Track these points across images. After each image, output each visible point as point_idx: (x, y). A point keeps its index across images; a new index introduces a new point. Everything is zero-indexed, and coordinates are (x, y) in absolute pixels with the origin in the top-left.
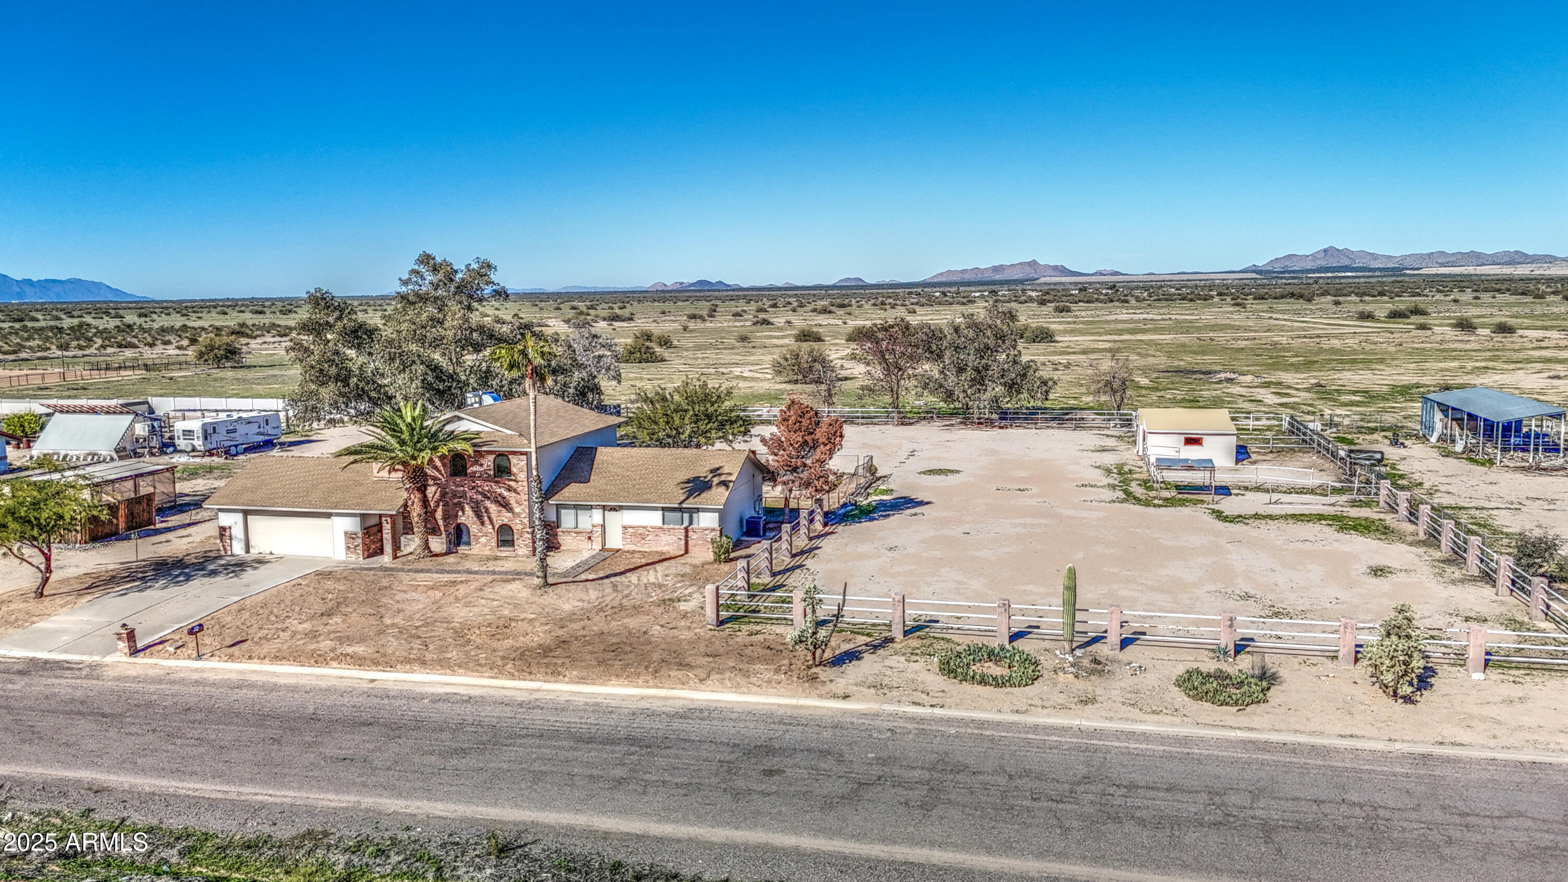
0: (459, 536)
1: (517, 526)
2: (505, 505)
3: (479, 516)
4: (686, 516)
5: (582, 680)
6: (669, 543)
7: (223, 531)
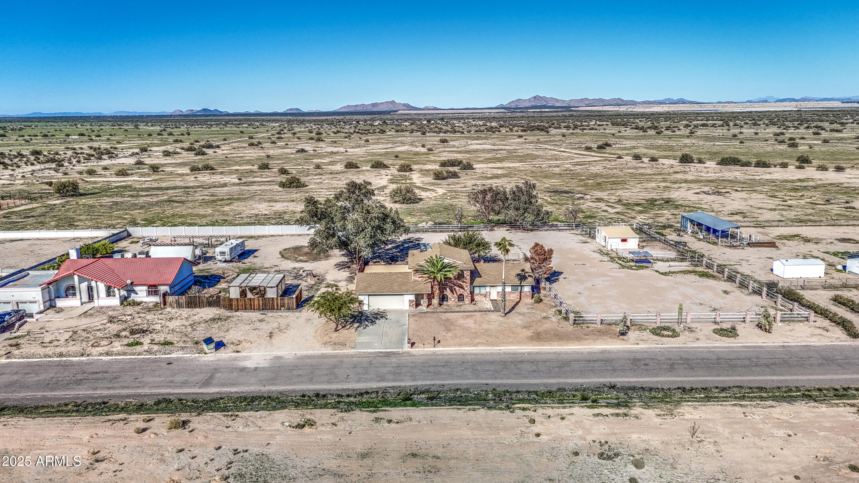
0: (443, 298)
1: (465, 294)
2: (462, 287)
3: (452, 291)
4: (519, 288)
6: (514, 297)
7: (361, 302)
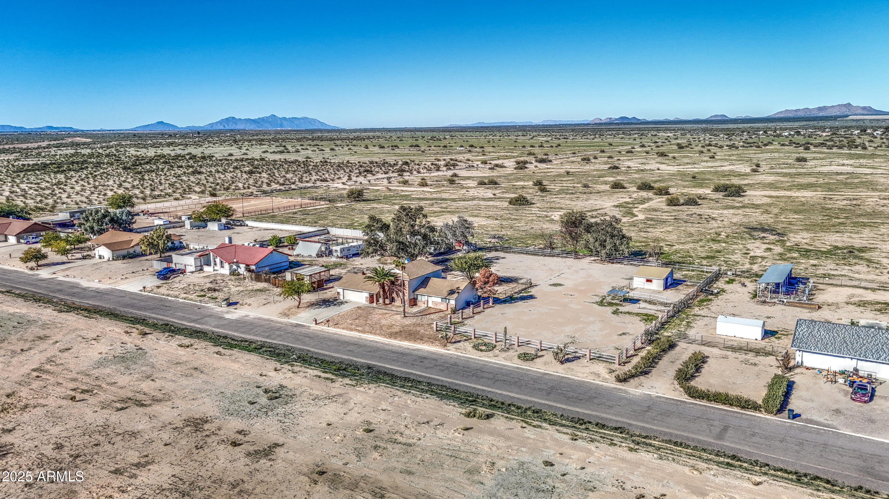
0: (393, 300)
1: (406, 299)
2: (403, 293)
3: (397, 295)
4: (447, 300)
5: (400, 340)
6: (443, 307)
7: (338, 293)
